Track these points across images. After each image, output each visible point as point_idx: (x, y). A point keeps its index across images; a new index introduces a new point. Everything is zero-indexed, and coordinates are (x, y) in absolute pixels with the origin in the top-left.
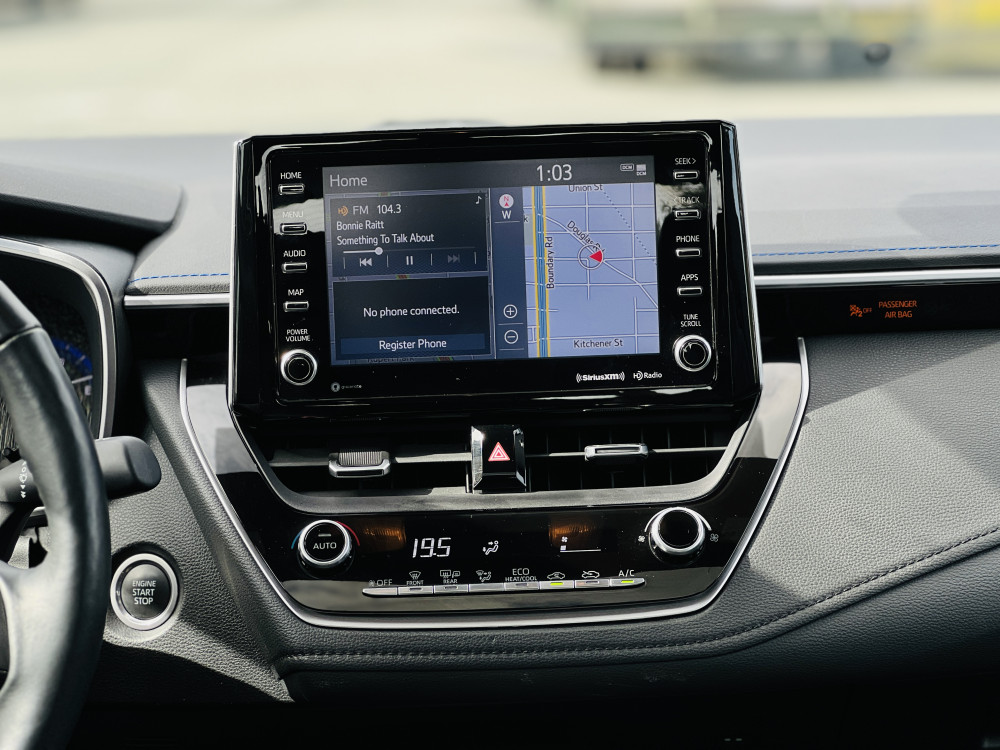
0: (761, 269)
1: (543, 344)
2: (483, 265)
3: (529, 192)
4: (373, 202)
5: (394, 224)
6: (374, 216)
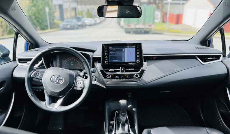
0: (144, 55)
2: (121, 54)
4: (113, 49)
5: (114, 51)
6: (113, 50)
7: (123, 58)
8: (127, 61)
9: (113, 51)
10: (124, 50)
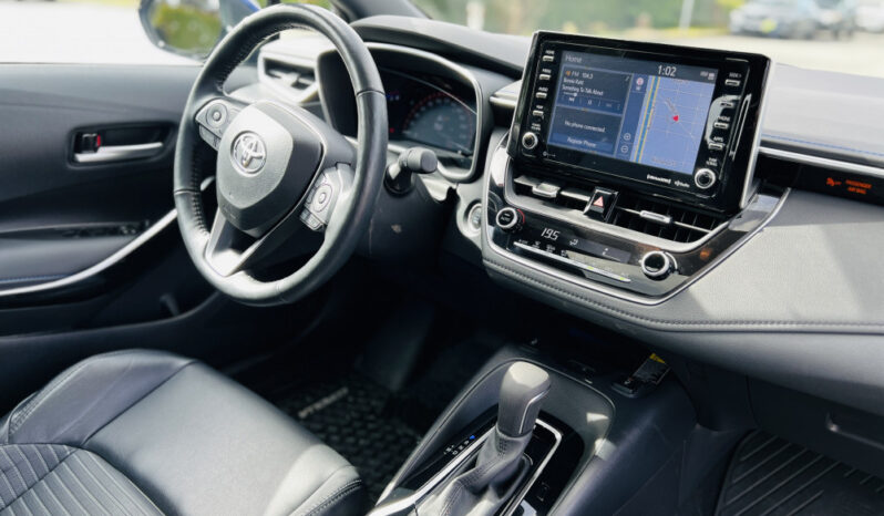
0: (764, 144)
1: (638, 156)
2: (621, 111)
3: (652, 78)
4: (581, 72)
5: (588, 84)
6: (580, 78)
7: (627, 137)
8: (640, 161)
9: (581, 83)
10: (644, 87)
